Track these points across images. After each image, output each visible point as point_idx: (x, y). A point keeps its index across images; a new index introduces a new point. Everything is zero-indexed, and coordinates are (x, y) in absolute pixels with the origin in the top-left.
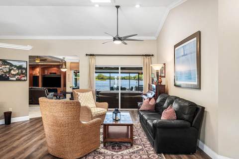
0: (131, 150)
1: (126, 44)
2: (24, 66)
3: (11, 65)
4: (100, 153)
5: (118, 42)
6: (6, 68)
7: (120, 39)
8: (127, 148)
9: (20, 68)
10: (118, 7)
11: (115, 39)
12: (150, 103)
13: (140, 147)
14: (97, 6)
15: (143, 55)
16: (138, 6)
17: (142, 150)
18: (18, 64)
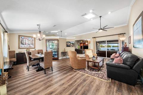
0: (97, 73)
1: (106, 31)
2: (74, 43)
3: (71, 43)
4: (85, 70)
5: (101, 31)
6: (69, 44)
7: (101, 29)
8: (96, 71)
9: (73, 43)
10: (100, 17)
11: (99, 30)
12: (116, 56)
13: (102, 73)
14: (92, 19)
15: (119, 34)
16: (109, 13)
17: (102, 74)
18: (72, 42)
